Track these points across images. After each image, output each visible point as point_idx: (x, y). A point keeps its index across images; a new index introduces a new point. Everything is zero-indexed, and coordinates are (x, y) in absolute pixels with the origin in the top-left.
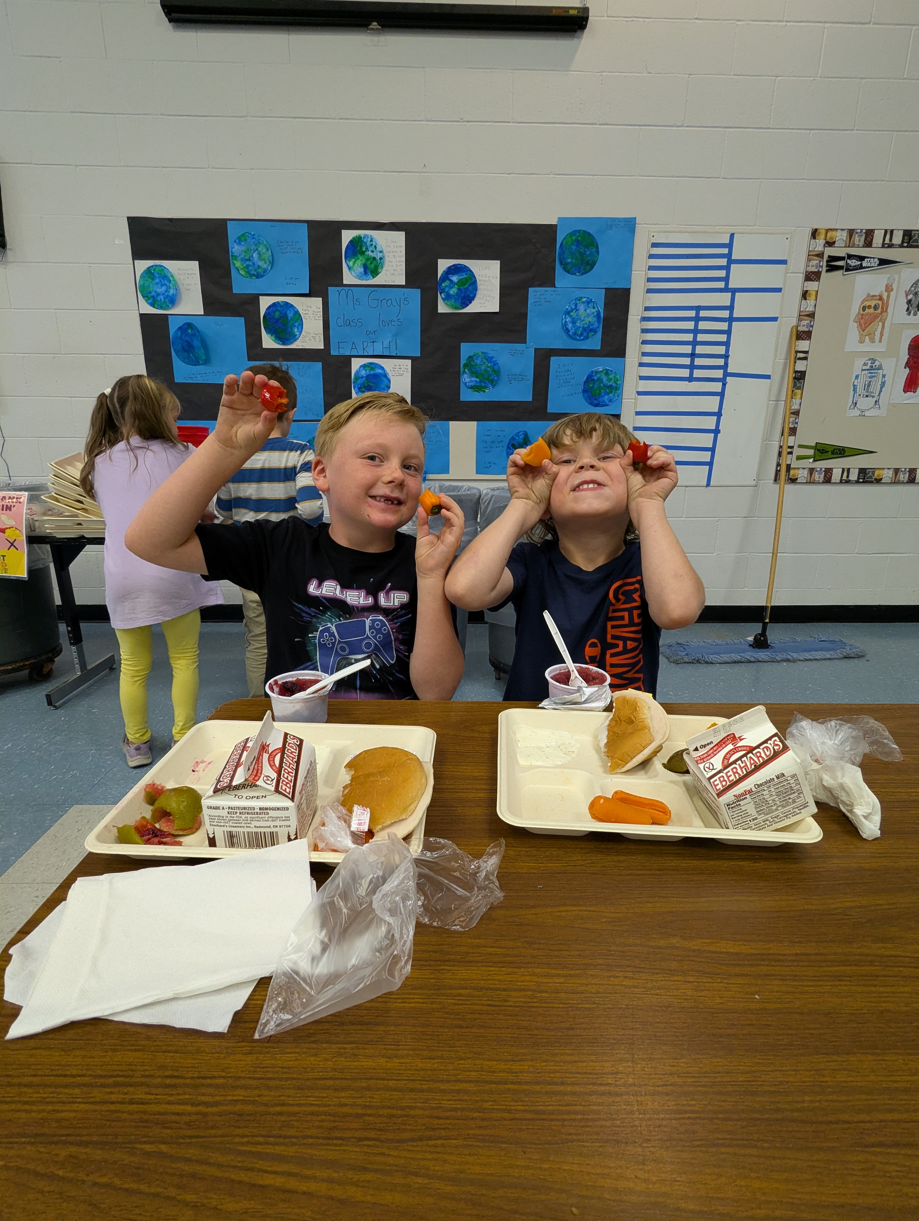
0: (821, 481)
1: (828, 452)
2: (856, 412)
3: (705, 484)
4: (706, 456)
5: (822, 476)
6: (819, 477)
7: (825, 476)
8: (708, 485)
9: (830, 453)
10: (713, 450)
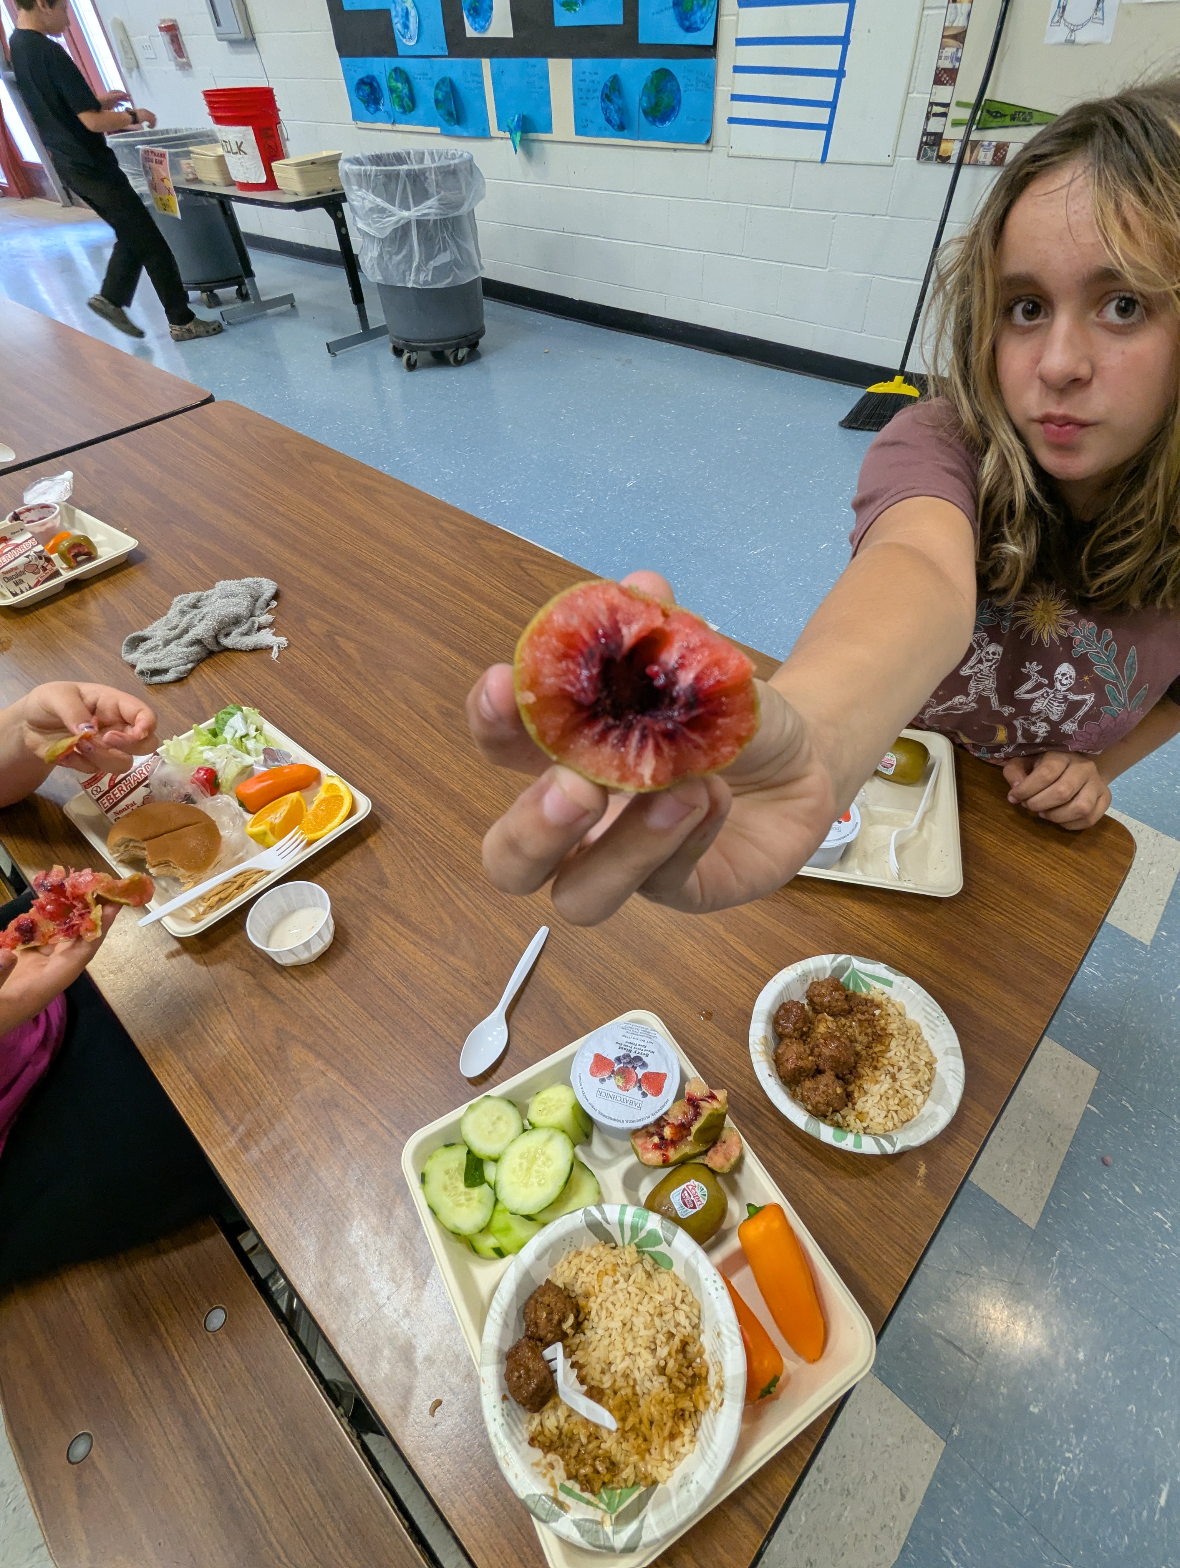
0: (988, 163)
1: (1005, 116)
2: (1061, 33)
3: (819, 158)
4: (821, 116)
5: (990, 154)
6: (985, 156)
7: (995, 154)
8: (823, 160)
9: (1008, 118)
10: (832, 105)
